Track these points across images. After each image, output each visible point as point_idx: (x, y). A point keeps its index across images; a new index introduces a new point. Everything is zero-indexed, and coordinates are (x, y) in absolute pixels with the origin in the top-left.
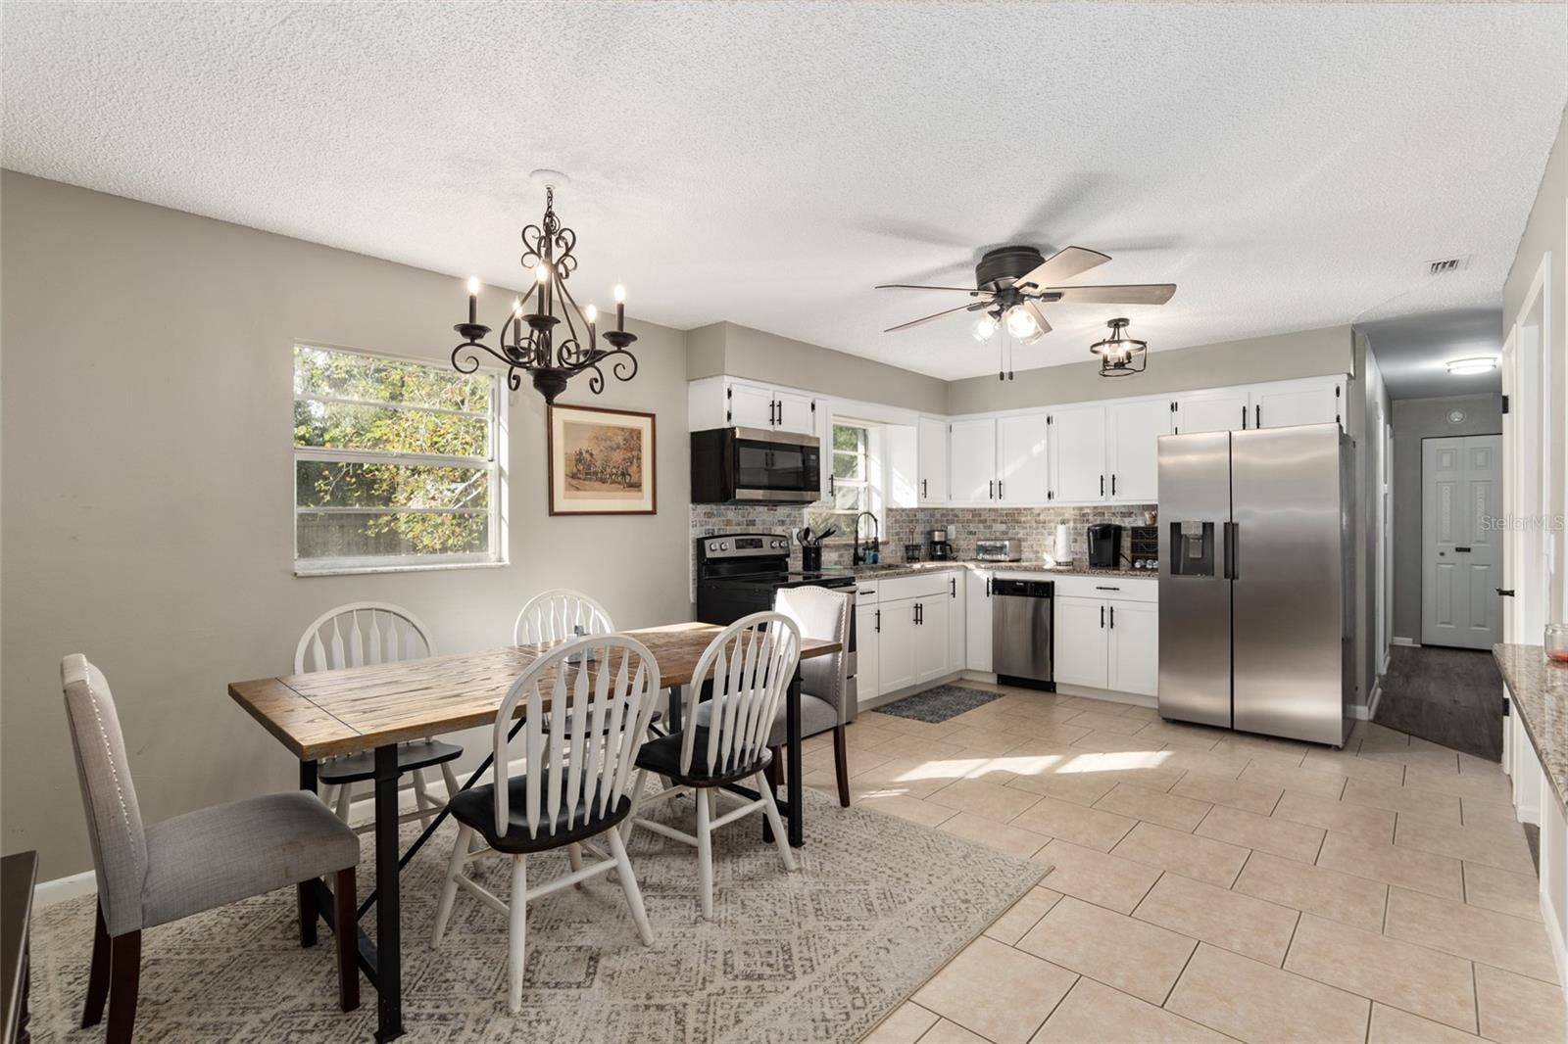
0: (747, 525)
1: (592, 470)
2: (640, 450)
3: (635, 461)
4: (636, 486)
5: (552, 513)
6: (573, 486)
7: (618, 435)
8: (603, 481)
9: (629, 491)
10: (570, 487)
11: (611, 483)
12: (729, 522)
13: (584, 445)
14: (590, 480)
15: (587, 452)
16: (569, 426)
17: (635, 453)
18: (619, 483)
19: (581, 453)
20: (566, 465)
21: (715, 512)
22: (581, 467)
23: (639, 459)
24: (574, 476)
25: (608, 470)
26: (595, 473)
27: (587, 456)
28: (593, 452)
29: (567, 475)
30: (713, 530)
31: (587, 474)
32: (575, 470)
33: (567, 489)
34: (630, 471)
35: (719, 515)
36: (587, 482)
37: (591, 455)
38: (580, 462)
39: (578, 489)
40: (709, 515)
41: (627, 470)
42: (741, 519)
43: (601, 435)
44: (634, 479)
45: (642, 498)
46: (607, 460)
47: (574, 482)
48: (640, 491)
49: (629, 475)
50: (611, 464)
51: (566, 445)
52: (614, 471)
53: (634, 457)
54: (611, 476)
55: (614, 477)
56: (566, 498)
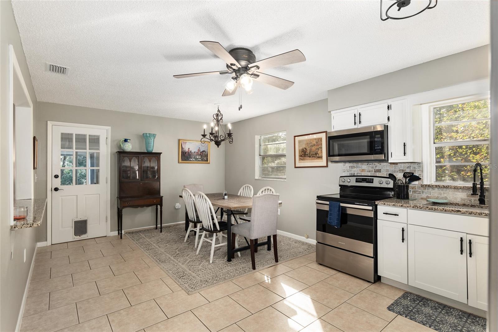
0: (375, 172)
1: (306, 153)
2: (322, 145)
3: (320, 149)
4: (321, 157)
5: (296, 167)
6: (301, 159)
7: (314, 141)
8: (310, 157)
9: (318, 159)
10: (300, 159)
11: (312, 157)
12: (363, 170)
13: (304, 146)
14: (306, 157)
15: (305, 148)
16: (300, 142)
17: (320, 146)
18: (315, 157)
19: (303, 149)
20: (299, 153)
21: (355, 166)
22: (303, 153)
23: (321, 148)
24: (301, 156)
25: (311, 153)
26: (307, 154)
27: (305, 149)
28: (307, 148)
29: (299, 156)
30: (354, 173)
31: (305, 155)
32: (301, 154)
33: (299, 160)
34: (318, 152)
35: (357, 167)
36: (305, 158)
37: (306, 149)
38: (303, 151)
40: (352, 167)
41: (317, 152)
42: (371, 169)
43: (309, 142)
44: (320, 155)
45: (322, 161)
46: (311, 150)
47: (301, 158)
48: (322, 159)
49: (318, 154)
50: (312, 151)
51: (299, 146)
52: (313, 153)
53: (319, 148)
54: (312, 155)
55: (313, 155)
56: (299, 162)
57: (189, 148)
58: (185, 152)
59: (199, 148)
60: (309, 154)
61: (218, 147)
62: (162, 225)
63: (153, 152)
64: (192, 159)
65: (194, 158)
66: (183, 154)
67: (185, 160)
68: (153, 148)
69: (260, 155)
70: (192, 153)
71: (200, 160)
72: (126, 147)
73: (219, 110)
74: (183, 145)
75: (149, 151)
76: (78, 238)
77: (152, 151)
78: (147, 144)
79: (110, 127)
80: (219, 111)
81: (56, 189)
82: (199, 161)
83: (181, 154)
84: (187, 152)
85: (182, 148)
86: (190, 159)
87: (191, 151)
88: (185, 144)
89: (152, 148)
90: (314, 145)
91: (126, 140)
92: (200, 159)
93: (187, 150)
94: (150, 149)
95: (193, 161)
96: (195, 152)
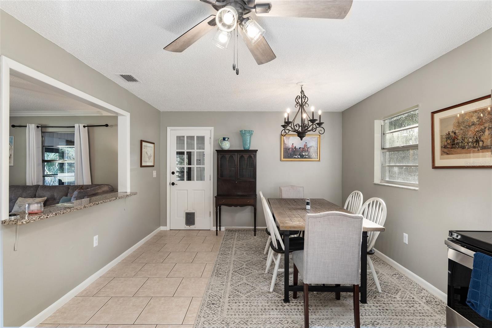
1: (456, 142)
2: (490, 122)
3: (486, 130)
4: (488, 148)
5: (434, 167)
6: (445, 152)
7: (473, 117)
8: (463, 148)
9: (482, 152)
11: (468, 148)
13: (450, 128)
14: (455, 148)
15: (453, 132)
16: (442, 121)
17: (486, 125)
18: (475, 148)
19: (449, 134)
20: (442, 142)
22: (449, 141)
23: (489, 128)
24: (445, 147)
25: (466, 140)
26: (458, 143)
27: (453, 135)
28: (457, 132)
29: (441, 147)
31: (452, 145)
32: (446, 143)
33: (442, 155)
34: (483, 138)
36: (452, 150)
37: (455, 133)
38: (449, 138)
39: (448, 154)
41: (480, 138)
43: (462, 120)
44: (486, 143)
46: (465, 134)
47: (445, 150)
49: (483, 141)
50: (468, 136)
51: (441, 131)
52: (471, 140)
53: (485, 128)
54: (468, 143)
55: (470, 144)
56: (441, 159)
57: (293, 144)
58: (288, 148)
59: (306, 143)
60: (462, 142)
61: (301, 140)
62: (256, 227)
63: (251, 149)
64: (296, 157)
65: (300, 155)
66: (286, 150)
67: (289, 158)
68: (250, 145)
69: (383, 149)
70: (297, 149)
71: (307, 157)
72: (223, 145)
73: (302, 90)
74: (285, 141)
75: (246, 149)
76: (188, 227)
77: (249, 148)
78: (244, 142)
79: (213, 127)
80: (302, 92)
81: (173, 184)
82: (305, 158)
83: (284, 150)
84: (291, 148)
85: (284, 144)
86: (294, 156)
87: (295, 147)
88: (288, 139)
89: (248, 145)
90: (473, 125)
91: (224, 139)
92: (307, 155)
93: (290, 146)
94: (247, 147)
95: (298, 158)
96: (300, 148)
